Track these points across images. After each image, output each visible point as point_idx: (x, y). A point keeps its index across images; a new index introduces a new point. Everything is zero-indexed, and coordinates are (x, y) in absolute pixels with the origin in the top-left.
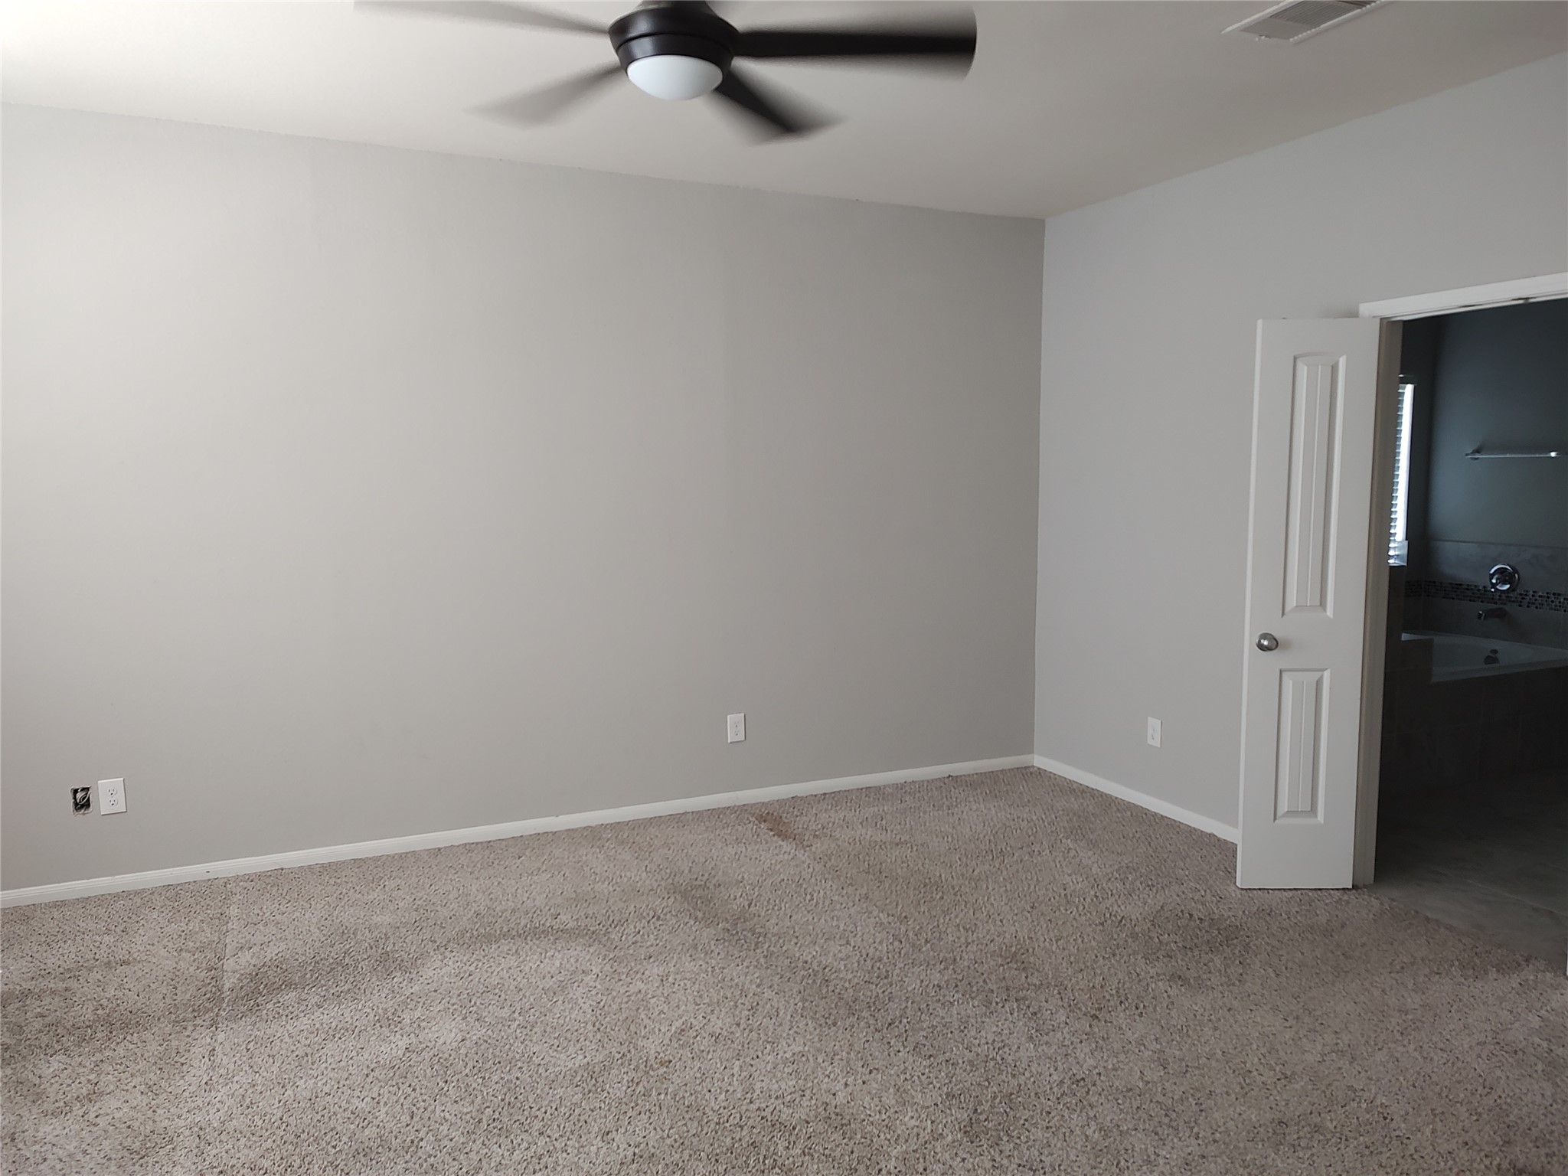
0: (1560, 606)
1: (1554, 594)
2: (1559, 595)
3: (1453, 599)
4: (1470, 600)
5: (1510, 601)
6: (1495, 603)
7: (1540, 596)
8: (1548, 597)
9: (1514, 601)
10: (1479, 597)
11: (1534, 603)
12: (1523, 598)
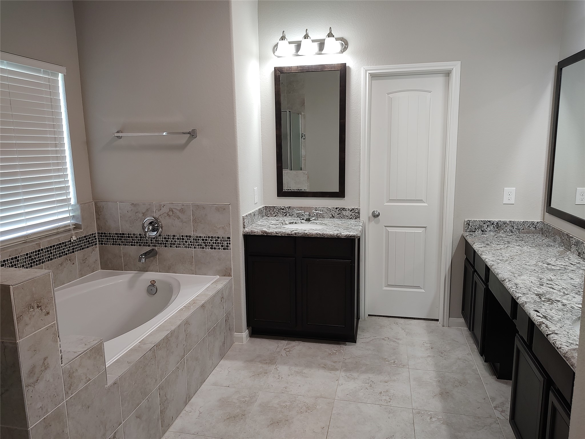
0: (191, 245)
1: (187, 236)
2: (190, 237)
3: (119, 245)
4: (132, 245)
5: (158, 243)
6: (149, 246)
7: (178, 239)
8: (183, 239)
9: (161, 244)
10: (137, 243)
11: (174, 244)
12: (167, 241)
